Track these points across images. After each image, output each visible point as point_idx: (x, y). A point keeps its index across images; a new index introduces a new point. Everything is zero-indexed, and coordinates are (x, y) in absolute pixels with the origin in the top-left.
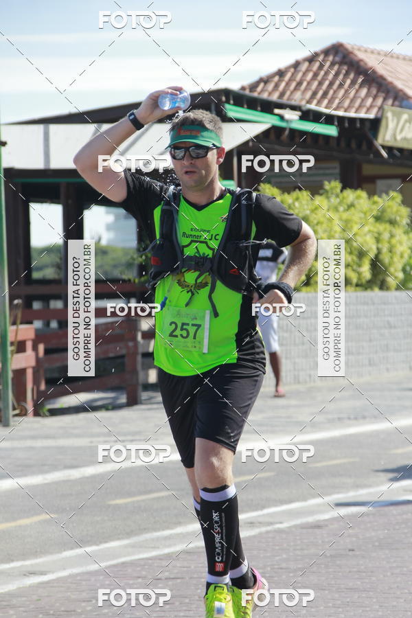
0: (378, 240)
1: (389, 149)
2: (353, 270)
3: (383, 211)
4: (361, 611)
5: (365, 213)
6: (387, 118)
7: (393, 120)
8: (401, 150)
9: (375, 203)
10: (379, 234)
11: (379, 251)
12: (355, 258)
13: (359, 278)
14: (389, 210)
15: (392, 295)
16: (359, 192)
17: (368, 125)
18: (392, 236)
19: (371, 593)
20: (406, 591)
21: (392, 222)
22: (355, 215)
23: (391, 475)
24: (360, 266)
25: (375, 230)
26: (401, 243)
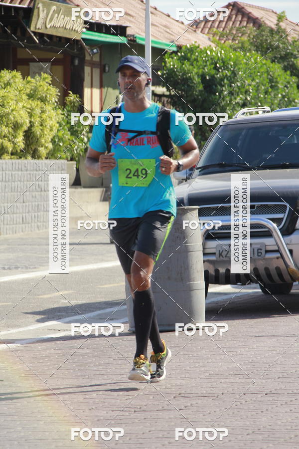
0: (31, 115)
1: (41, 36)
2: (9, 141)
3: (35, 90)
4: (5, 432)
5: (20, 91)
6: (38, 8)
7: (43, 11)
8: (50, 37)
9: (28, 82)
10: (32, 109)
11: (32, 125)
12: (11, 130)
13: (14, 148)
14: (40, 89)
15: (43, 162)
16: (14, 72)
17: (21, 13)
18: (43, 112)
19: (16, 417)
20: (46, 415)
21: (43, 100)
22: (11, 93)
23: (38, 317)
24: (15, 137)
25: (29, 106)
26: (51, 118)
